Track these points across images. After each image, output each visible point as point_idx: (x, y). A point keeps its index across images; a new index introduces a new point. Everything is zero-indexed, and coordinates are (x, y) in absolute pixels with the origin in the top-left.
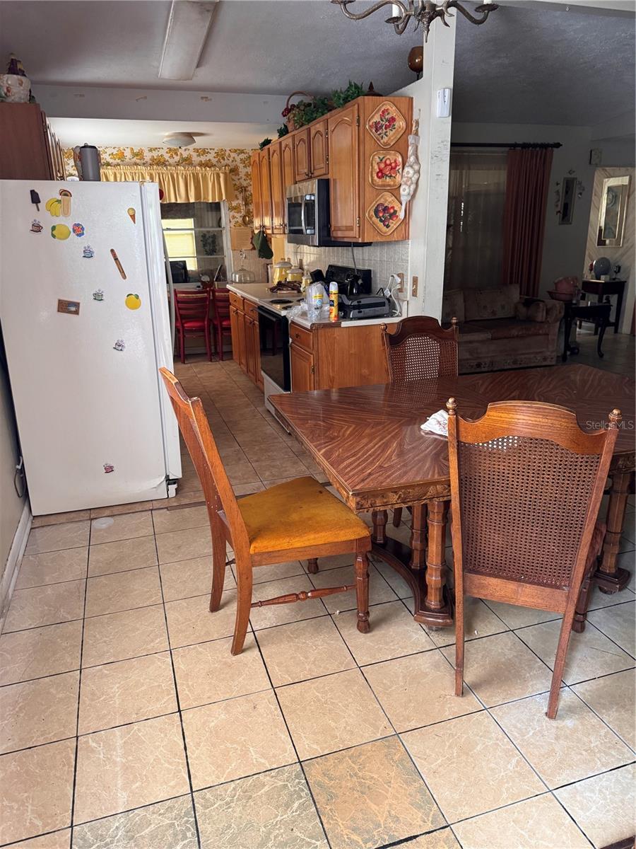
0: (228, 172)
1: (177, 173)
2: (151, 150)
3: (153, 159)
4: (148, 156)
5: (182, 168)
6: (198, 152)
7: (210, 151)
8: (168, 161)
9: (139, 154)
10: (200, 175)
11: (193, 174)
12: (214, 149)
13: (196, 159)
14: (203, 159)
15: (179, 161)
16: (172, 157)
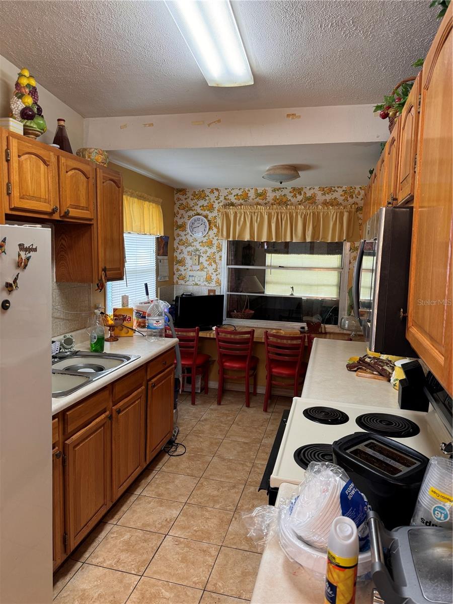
0: (353, 210)
1: (297, 213)
2: (274, 191)
3: (275, 199)
4: (271, 196)
5: (303, 207)
6: (323, 190)
7: (337, 189)
8: (290, 200)
9: (262, 195)
10: (321, 214)
11: (314, 214)
12: (341, 187)
13: (320, 198)
14: (328, 197)
15: (302, 201)
16: (295, 196)
